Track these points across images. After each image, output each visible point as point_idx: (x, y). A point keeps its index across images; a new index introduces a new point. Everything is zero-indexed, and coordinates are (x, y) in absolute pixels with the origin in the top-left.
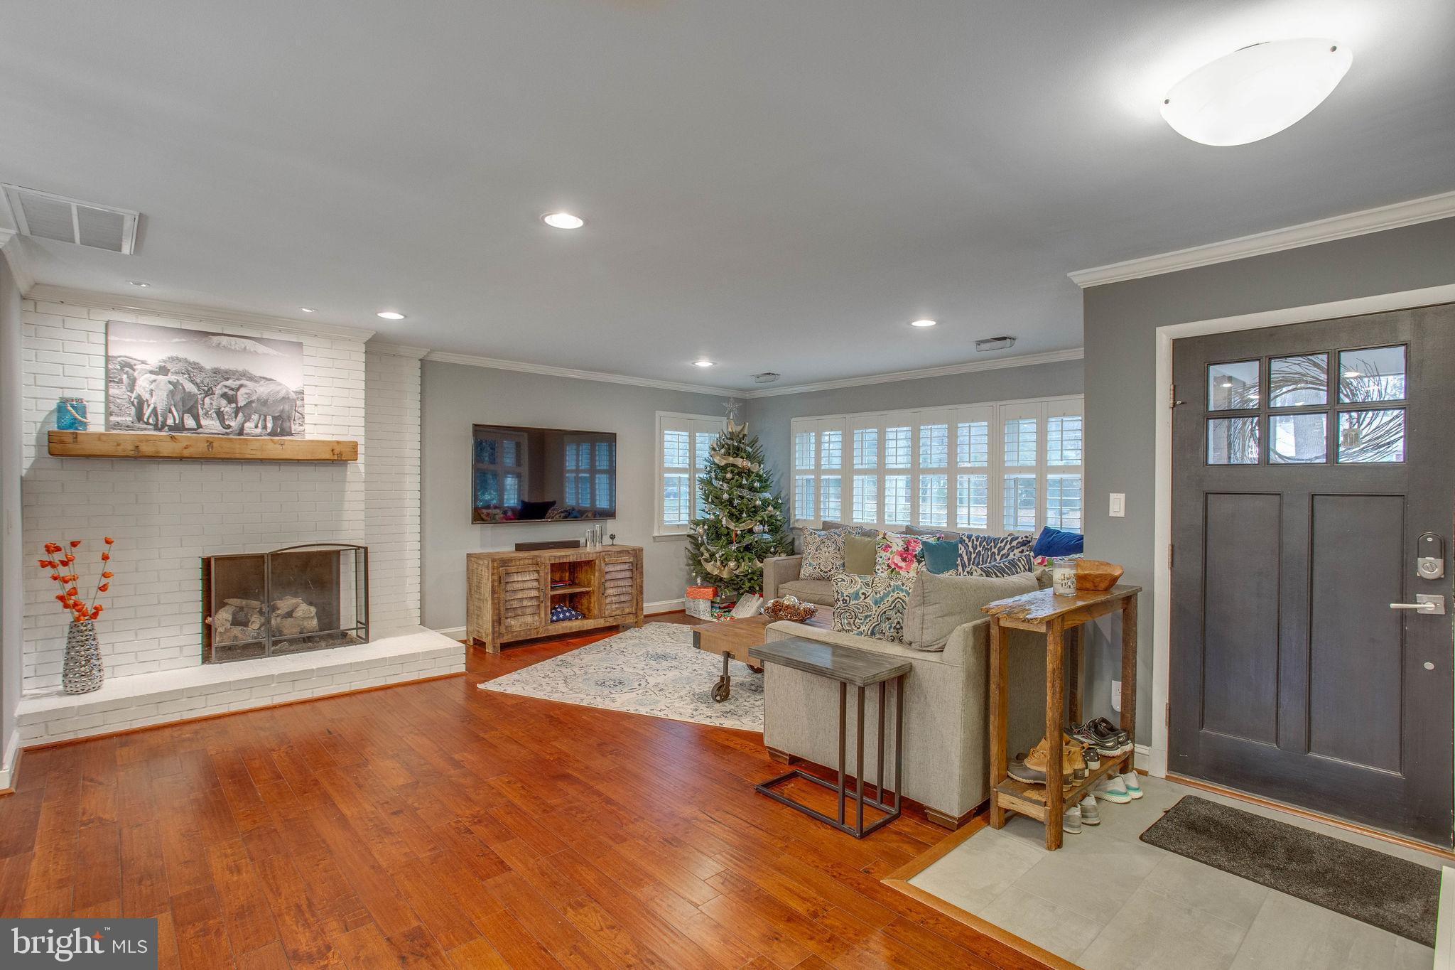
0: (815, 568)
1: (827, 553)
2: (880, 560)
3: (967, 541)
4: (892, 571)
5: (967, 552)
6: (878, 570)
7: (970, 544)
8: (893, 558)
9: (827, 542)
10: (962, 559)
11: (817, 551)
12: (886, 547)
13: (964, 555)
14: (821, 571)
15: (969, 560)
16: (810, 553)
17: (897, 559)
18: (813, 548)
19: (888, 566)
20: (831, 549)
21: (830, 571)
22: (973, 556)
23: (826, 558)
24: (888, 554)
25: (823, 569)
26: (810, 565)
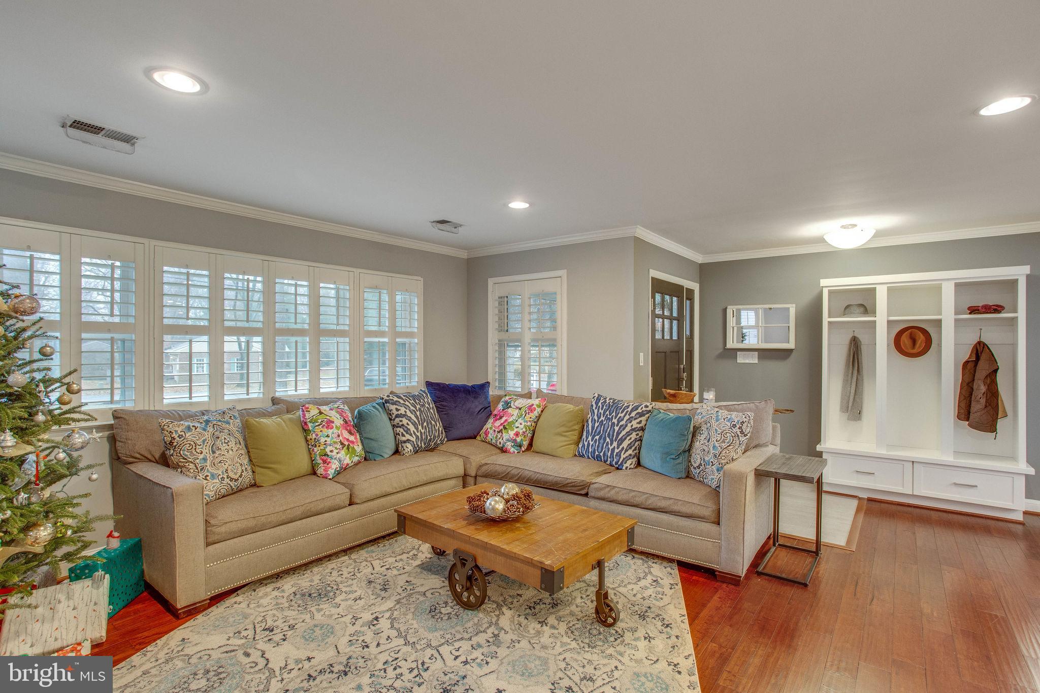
0: (223, 479)
1: (230, 452)
2: (328, 439)
3: (402, 402)
4: (348, 448)
5: (410, 411)
6: (331, 451)
7: (407, 403)
8: (342, 435)
9: (223, 436)
10: (410, 419)
11: (214, 452)
12: (327, 423)
13: (409, 414)
14: (231, 479)
15: (417, 417)
16: (205, 459)
17: (346, 434)
18: (206, 451)
19: (342, 444)
20: (232, 444)
21: (241, 476)
22: (418, 413)
23: (232, 460)
24: (335, 430)
25: (232, 475)
26: (213, 476)
